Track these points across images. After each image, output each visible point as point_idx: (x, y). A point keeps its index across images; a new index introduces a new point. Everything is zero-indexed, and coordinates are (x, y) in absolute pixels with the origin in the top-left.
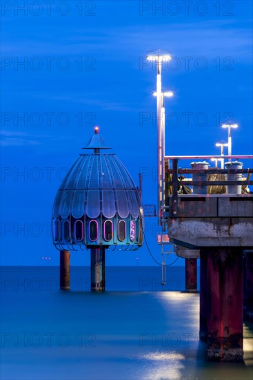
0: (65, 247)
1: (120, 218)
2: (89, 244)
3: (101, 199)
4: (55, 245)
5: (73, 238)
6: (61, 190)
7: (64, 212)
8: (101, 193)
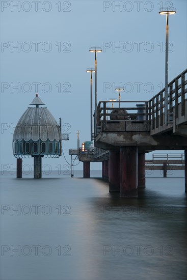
0: (20, 156)
1: (49, 141)
2: (34, 154)
3: (39, 131)
4: (14, 155)
5: (24, 151)
6: (18, 126)
7: (20, 138)
8: (39, 128)
